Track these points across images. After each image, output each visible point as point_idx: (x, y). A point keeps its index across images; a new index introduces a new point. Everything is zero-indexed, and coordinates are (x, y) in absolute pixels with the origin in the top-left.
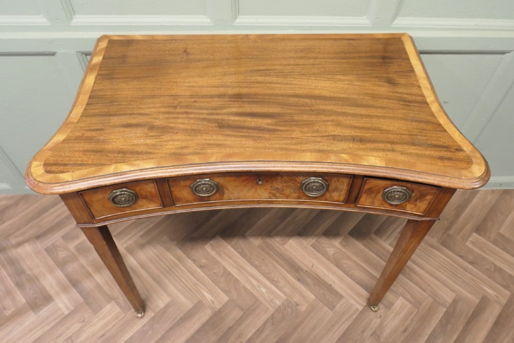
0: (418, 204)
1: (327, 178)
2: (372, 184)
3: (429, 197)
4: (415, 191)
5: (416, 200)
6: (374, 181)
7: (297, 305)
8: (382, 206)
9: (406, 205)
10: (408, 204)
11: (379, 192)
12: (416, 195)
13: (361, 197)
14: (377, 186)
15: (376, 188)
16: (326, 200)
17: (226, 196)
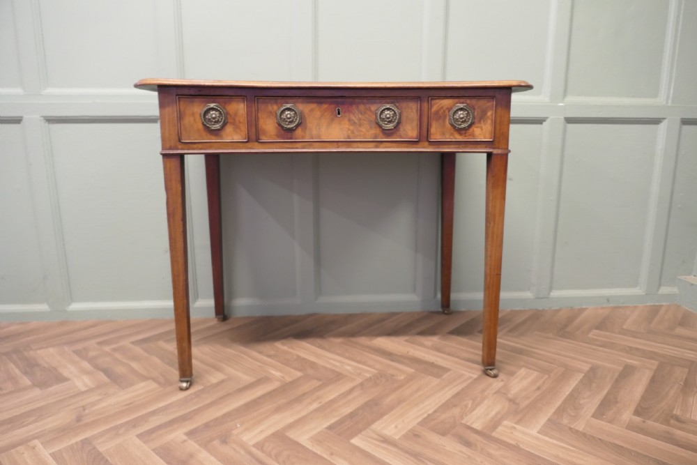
0: (484, 126)
1: (397, 105)
2: (437, 105)
3: (489, 114)
4: (476, 107)
5: (479, 122)
6: (437, 101)
7: (393, 375)
8: (452, 137)
9: (473, 131)
10: (475, 129)
11: (445, 117)
12: (478, 113)
13: (431, 126)
14: (442, 108)
15: (442, 111)
16: (401, 137)
17: (307, 133)
